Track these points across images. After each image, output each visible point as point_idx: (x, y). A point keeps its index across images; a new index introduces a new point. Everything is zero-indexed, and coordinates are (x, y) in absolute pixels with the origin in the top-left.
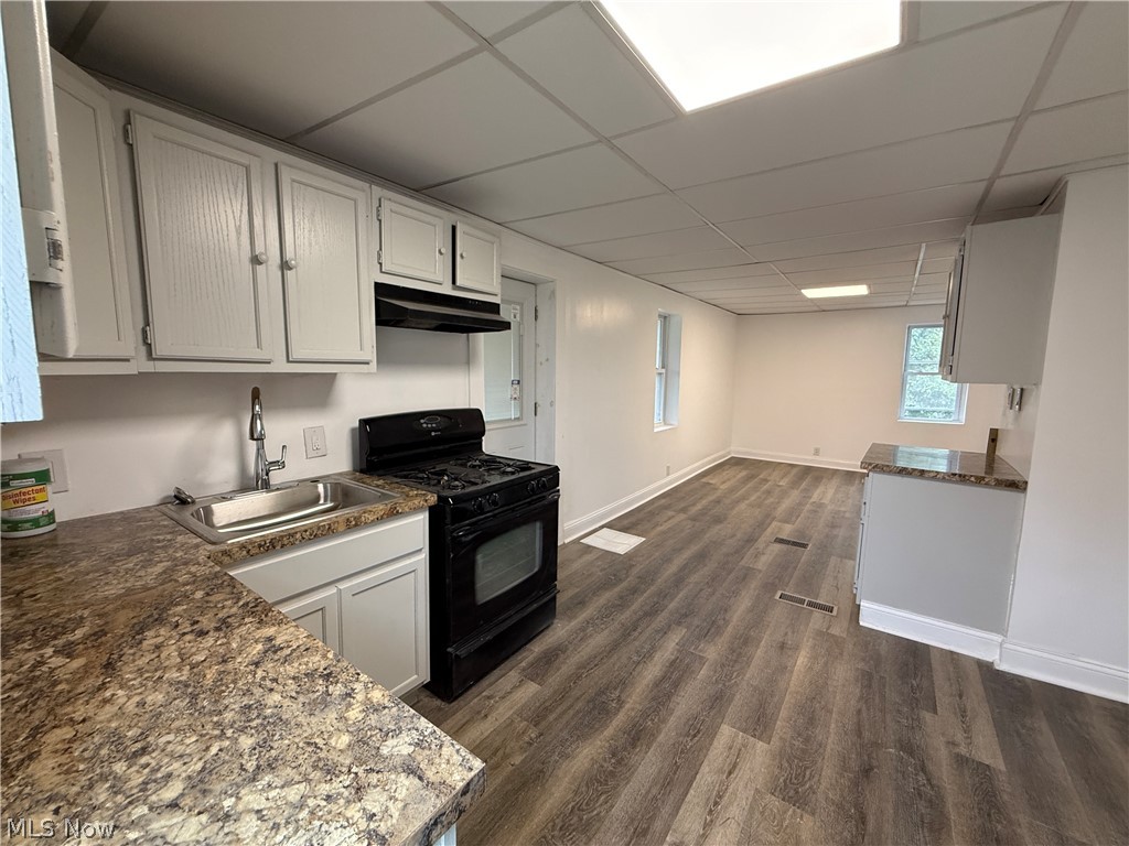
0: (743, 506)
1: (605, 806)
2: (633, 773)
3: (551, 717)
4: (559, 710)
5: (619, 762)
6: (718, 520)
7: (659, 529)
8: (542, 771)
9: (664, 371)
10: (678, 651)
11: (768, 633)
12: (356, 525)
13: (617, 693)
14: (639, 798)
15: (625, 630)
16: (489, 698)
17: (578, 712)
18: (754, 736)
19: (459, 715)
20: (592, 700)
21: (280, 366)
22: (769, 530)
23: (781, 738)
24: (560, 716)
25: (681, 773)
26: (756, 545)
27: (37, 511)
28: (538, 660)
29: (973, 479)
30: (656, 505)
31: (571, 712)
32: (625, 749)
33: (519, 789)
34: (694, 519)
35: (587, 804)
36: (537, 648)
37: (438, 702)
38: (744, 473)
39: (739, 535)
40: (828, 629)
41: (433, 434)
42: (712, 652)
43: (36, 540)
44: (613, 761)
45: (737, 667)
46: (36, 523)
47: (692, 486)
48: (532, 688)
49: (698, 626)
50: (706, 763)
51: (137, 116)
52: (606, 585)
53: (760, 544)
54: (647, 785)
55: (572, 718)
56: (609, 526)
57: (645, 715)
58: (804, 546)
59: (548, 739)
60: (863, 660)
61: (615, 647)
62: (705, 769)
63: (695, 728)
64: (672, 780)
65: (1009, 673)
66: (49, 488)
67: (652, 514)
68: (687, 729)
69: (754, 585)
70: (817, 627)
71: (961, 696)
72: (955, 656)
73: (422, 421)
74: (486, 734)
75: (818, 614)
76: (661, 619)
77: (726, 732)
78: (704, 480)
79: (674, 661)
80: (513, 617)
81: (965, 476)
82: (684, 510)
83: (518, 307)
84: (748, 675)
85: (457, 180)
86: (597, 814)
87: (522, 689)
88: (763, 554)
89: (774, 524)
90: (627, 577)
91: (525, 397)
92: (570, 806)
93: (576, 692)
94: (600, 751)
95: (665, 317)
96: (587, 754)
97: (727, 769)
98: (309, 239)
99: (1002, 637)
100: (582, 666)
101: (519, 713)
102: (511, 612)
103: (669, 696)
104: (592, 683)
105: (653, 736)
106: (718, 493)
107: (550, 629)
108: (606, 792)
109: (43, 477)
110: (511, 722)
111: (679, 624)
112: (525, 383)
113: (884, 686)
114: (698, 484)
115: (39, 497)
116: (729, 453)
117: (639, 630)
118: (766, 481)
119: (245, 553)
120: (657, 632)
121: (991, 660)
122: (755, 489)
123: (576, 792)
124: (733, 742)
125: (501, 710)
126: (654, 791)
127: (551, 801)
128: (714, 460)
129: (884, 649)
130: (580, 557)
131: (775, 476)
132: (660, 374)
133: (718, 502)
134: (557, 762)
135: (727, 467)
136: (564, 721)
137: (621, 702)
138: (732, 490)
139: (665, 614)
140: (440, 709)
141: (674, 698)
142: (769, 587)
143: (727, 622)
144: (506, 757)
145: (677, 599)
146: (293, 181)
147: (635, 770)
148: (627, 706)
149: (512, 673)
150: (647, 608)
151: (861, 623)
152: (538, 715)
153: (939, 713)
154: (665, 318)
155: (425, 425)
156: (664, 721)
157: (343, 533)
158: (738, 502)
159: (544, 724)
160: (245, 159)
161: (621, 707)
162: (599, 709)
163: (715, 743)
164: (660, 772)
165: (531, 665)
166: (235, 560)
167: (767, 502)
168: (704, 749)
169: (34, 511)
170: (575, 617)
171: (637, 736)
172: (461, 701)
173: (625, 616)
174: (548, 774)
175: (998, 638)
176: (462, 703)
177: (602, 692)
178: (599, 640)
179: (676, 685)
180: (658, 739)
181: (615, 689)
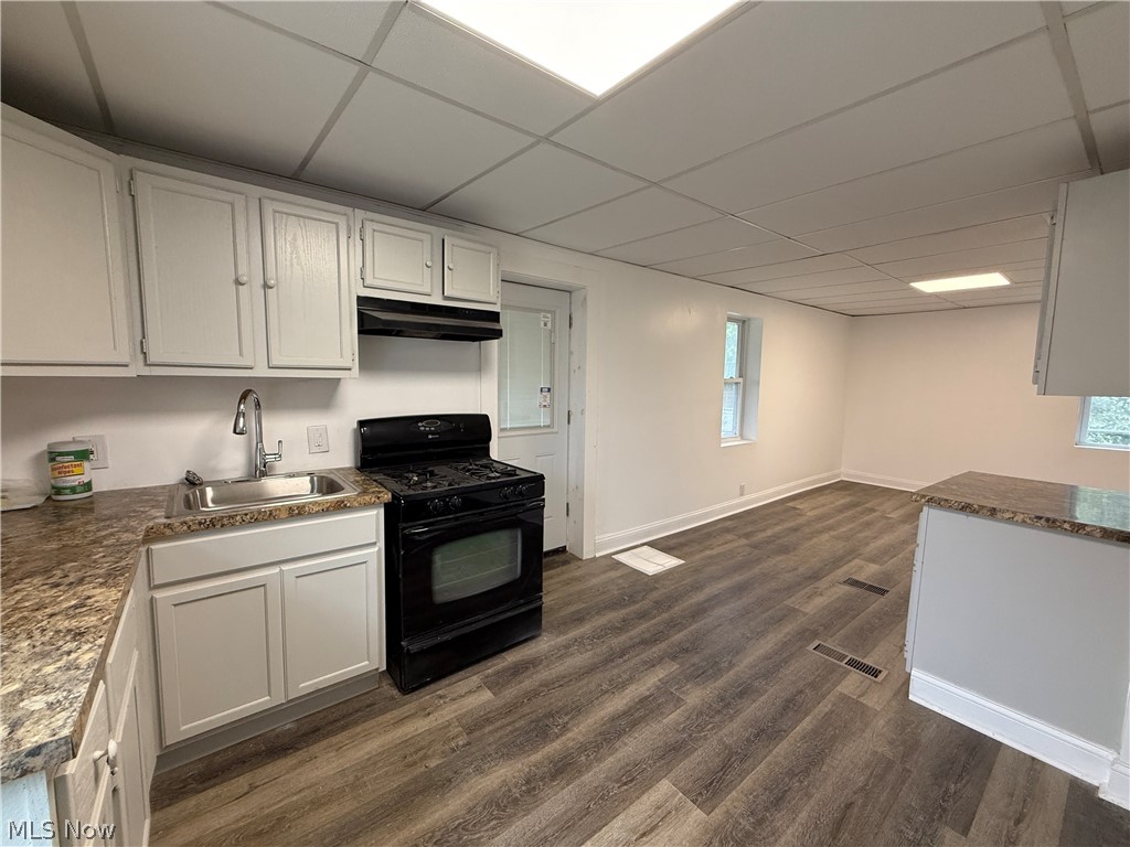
0: (825, 537)
1: (490, 833)
2: (537, 806)
3: (487, 730)
4: (499, 724)
5: (529, 791)
6: (784, 550)
7: (708, 552)
8: (450, 781)
9: (741, 380)
10: (658, 688)
11: (777, 687)
12: (299, 514)
13: (566, 719)
14: (529, 834)
15: (611, 655)
16: (441, 697)
17: (516, 730)
18: (694, 802)
19: (406, 708)
20: (538, 721)
21: (262, 371)
22: (845, 568)
23: (727, 812)
24: (497, 730)
25: (588, 819)
26: (817, 585)
27: (74, 481)
28: (505, 670)
29: (1066, 526)
30: (719, 526)
31: (510, 728)
32: (542, 779)
33: (420, 792)
34: (755, 547)
35: (474, 825)
36: (511, 658)
37: (395, 692)
38: (848, 499)
39: (801, 570)
40: (859, 696)
41: (430, 437)
42: (695, 696)
43: (73, 503)
44: (524, 788)
45: (717, 719)
46: (73, 490)
47: (775, 509)
48: (487, 695)
49: (694, 665)
50: (622, 816)
51: (139, 173)
52: (614, 605)
53: (822, 584)
54: (544, 823)
55: (507, 735)
56: (651, 544)
57: (583, 748)
58: (882, 592)
59: (473, 750)
60: (891, 743)
61: (591, 669)
62: (617, 823)
63: (630, 775)
64: (574, 824)
65: (1119, 807)
66: (86, 465)
67: (709, 536)
68: (621, 774)
69: (789, 628)
70: (846, 692)
71: (1018, 822)
72: (1038, 767)
73: (420, 424)
74: (420, 731)
75: (856, 676)
76: (656, 650)
77: (665, 787)
78: (790, 504)
79: (646, 698)
80: (482, 621)
81: (1054, 521)
82: (747, 536)
83: (549, 315)
84: (724, 731)
85: (446, 196)
86: (479, 838)
87: (476, 696)
88: (821, 595)
89: (857, 561)
90: (643, 600)
91: (556, 405)
92: (457, 823)
93: (526, 709)
94: (516, 774)
95: (744, 321)
96: (503, 774)
97: (642, 829)
98: (291, 260)
99: (1115, 755)
100: (546, 684)
101: (459, 719)
102: (481, 617)
103: (620, 734)
104: (546, 704)
105: (580, 773)
106: (801, 520)
107: (534, 641)
108: (499, 819)
109: (84, 455)
110: (449, 724)
111: (674, 658)
112: (556, 391)
113: (903, 782)
114: (783, 507)
115: (76, 470)
116: (838, 476)
117: (626, 658)
118: (872, 510)
119: (185, 528)
120: (645, 663)
121: (1097, 785)
122: (852, 519)
123: (470, 810)
124: (666, 801)
125: (444, 712)
126: (549, 832)
127: (441, 812)
128: (815, 482)
129: (928, 734)
130: (605, 572)
131: (888, 505)
132: (737, 383)
133: (795, 530)
134: (469, 774)
135: (829, 491)
136: (497, 735)
137: (565, 728)
138: (819, 518)
139: (663, 646)
140: (393, 698)
141: (625, 739)
142: (805, 635)
143: (731, 665)
144: (425, 757)
145: (685, 632)
146: (275, 212)
147: (542, 803)
148: (570, 735)
149: (475, 678)
150: (647, 635)
151: (911, 697)
152: (475, 725)
153: (970, 834)
154: (743, 324)
155: (422, 428)
156: (599, 760)
157: (283, 521)
158: (820, 532)
159: (477, 734)
160: (229, 197)
161: (561, 735)
162: (540, 731)
163: (645, 797)
164: (565, 812)
165: (497, 673)
166: (176, 533)
167: (861, 535)
168: (626, 801)
169: (73, 481)
170: (564, 633)
171: (562, 769)
172: (414, 695)
173: (617, 642)
174: (454, 784)
175: (1109, 754)
176: (415, 697)
177: (551, 715)
178: (579, 660)
179: (634, 724)
180: (583, 778)
181: (566, 715)
